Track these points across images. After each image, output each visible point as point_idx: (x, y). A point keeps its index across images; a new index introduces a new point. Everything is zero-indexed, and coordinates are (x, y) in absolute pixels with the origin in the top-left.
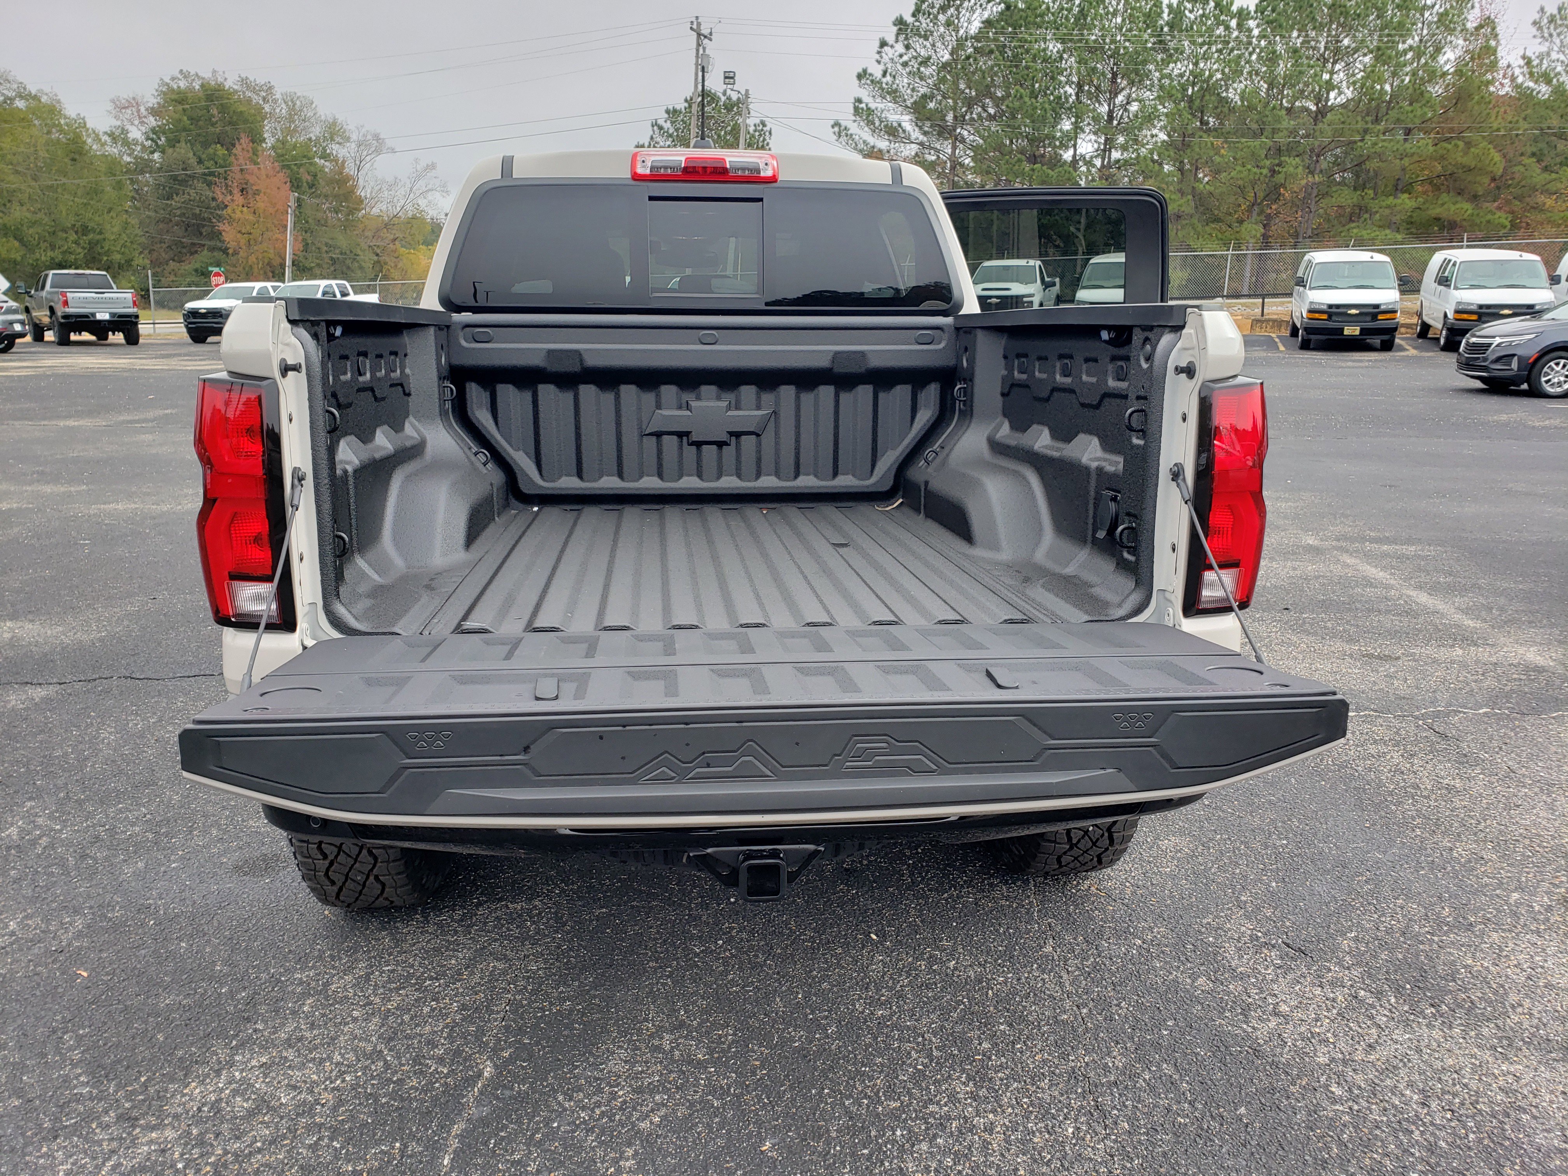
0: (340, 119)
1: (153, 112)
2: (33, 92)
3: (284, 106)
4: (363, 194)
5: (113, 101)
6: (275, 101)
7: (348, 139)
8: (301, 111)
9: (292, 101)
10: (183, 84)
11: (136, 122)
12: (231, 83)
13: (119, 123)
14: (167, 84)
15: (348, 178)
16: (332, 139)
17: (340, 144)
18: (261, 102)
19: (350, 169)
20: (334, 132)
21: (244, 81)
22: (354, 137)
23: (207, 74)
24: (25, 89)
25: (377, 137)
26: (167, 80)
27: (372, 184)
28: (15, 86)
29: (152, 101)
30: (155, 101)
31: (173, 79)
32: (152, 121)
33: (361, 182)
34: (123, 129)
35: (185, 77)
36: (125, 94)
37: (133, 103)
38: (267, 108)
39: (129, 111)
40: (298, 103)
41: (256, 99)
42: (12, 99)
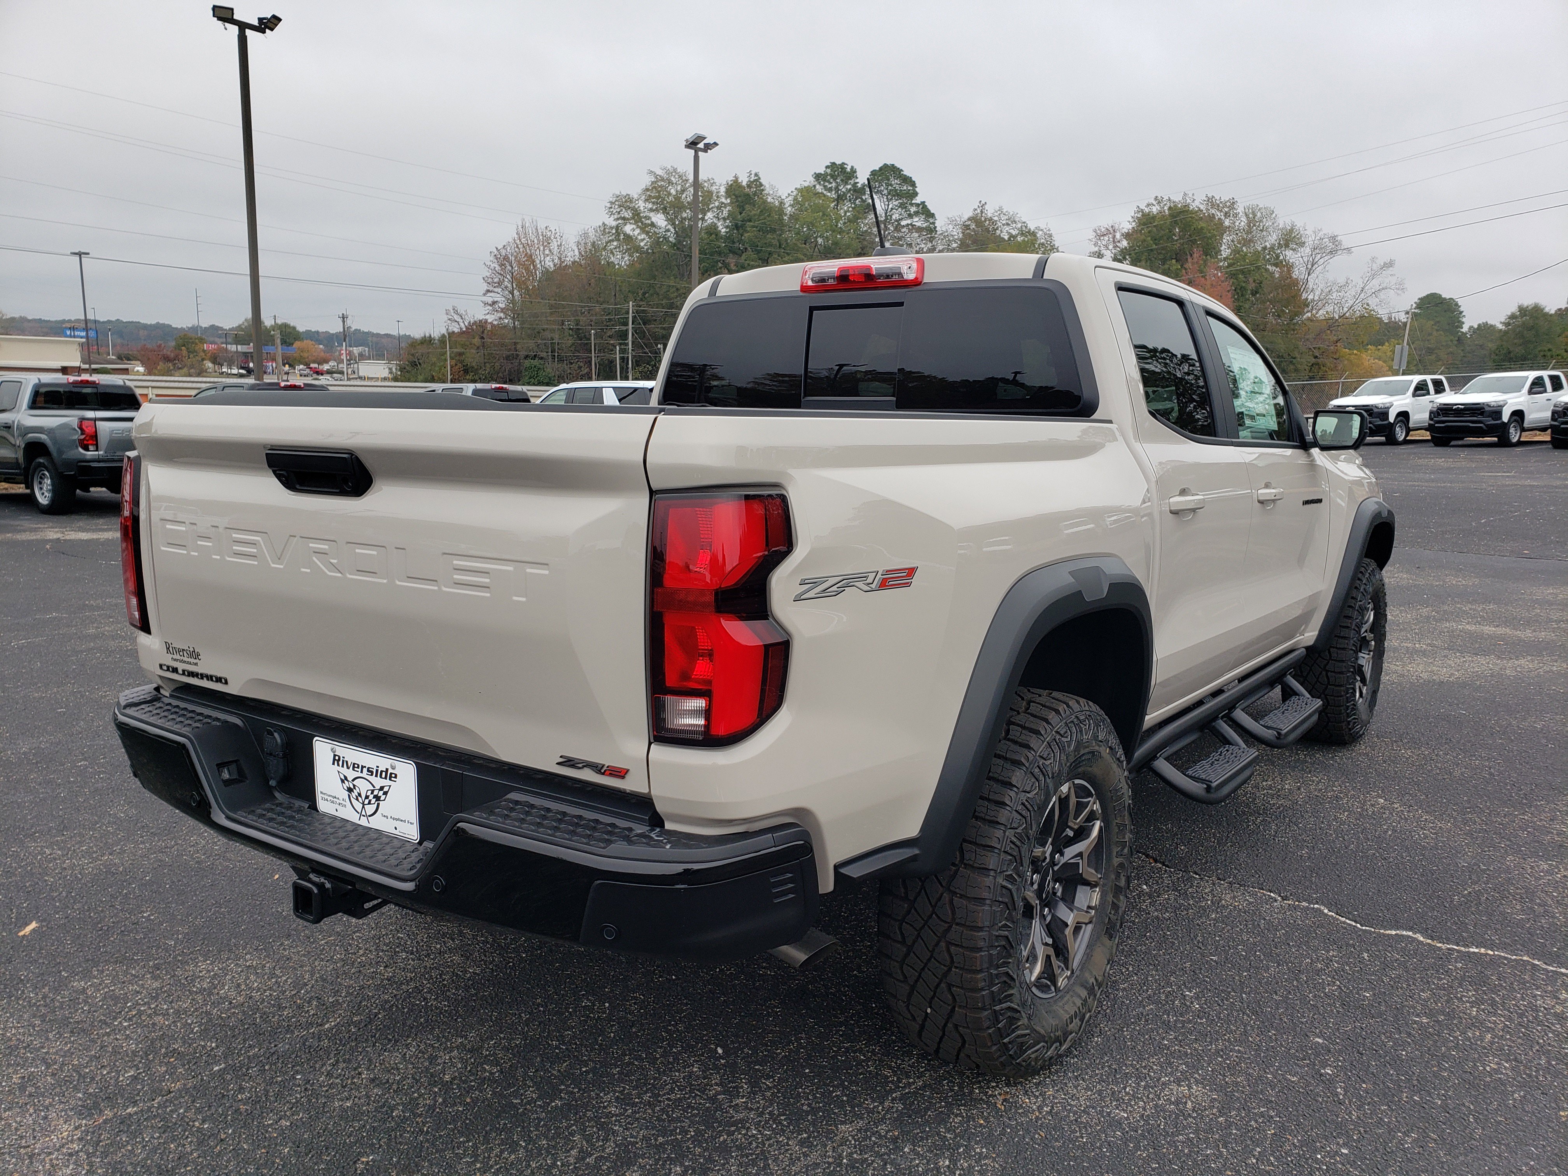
0: (1299, 224)
1: (1127, 236)
2: (1032, 229)
3: (1244, 219)
4: (1310, 297)
5: (1095, 231)
6: (1236, 215)
7: (1302, 244)
8: (1261, 221)
9: (1253, 213)
10: (1155, 210)
11: (1111, 247)
12: (1198, 203)
13: (1096, 249)
14: (1142, 211)
15: (1296, 282)
16: (1287, 246)
17: (1294, 250)
18: (1223, 217)
19: (1299, 273)
20: (1290, 239)
21: (1211, 202)
22: (1310, 241)
23: (1177, 198)
24: (1026, 227)
25: (1333, 239)
26: (1143, 207)
27: (1321, 286)
28: (1019, 225)
29: (1127, 225)
30: (1130, 227)
31: (1148, 205)
32: (1125, 243)
33: (1311, 285)
34: (1100, 253)
35: (1159, 202)
36: (1105, 223)
37: (1111, 231)
38: (1227, 223)
39: (1106, 238)
40: (1259, 214)
41: (1219, 215)
42: (1015, 237)
